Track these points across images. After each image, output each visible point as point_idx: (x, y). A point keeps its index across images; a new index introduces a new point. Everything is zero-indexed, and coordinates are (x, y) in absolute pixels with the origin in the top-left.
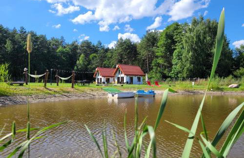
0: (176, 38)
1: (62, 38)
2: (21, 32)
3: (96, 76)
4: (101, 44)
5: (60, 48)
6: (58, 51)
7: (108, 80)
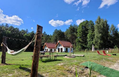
0: (88, 28)
1: (27, 30)
2: (6, 26)
3: (44, 48)
4: (45, 33)
5: (26, 34)
6: (24, 35)
7: (51, 50)
